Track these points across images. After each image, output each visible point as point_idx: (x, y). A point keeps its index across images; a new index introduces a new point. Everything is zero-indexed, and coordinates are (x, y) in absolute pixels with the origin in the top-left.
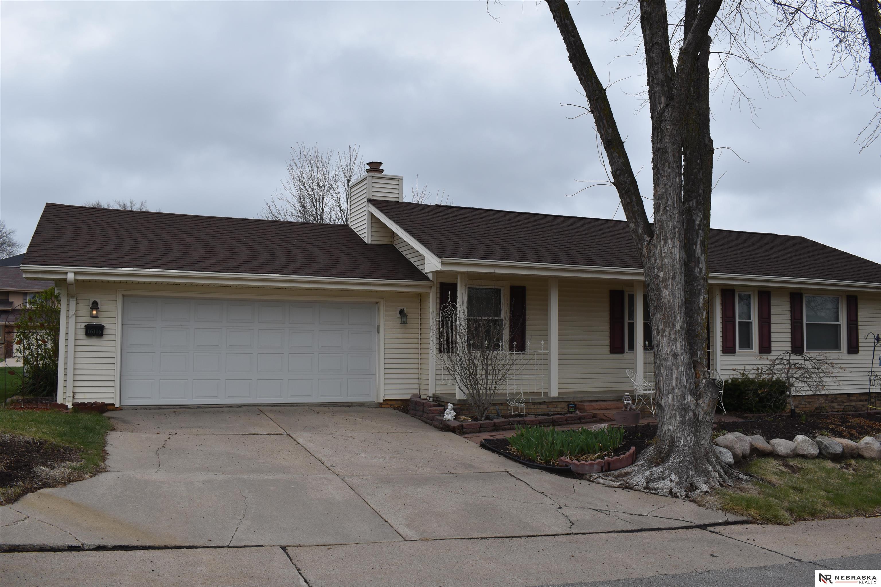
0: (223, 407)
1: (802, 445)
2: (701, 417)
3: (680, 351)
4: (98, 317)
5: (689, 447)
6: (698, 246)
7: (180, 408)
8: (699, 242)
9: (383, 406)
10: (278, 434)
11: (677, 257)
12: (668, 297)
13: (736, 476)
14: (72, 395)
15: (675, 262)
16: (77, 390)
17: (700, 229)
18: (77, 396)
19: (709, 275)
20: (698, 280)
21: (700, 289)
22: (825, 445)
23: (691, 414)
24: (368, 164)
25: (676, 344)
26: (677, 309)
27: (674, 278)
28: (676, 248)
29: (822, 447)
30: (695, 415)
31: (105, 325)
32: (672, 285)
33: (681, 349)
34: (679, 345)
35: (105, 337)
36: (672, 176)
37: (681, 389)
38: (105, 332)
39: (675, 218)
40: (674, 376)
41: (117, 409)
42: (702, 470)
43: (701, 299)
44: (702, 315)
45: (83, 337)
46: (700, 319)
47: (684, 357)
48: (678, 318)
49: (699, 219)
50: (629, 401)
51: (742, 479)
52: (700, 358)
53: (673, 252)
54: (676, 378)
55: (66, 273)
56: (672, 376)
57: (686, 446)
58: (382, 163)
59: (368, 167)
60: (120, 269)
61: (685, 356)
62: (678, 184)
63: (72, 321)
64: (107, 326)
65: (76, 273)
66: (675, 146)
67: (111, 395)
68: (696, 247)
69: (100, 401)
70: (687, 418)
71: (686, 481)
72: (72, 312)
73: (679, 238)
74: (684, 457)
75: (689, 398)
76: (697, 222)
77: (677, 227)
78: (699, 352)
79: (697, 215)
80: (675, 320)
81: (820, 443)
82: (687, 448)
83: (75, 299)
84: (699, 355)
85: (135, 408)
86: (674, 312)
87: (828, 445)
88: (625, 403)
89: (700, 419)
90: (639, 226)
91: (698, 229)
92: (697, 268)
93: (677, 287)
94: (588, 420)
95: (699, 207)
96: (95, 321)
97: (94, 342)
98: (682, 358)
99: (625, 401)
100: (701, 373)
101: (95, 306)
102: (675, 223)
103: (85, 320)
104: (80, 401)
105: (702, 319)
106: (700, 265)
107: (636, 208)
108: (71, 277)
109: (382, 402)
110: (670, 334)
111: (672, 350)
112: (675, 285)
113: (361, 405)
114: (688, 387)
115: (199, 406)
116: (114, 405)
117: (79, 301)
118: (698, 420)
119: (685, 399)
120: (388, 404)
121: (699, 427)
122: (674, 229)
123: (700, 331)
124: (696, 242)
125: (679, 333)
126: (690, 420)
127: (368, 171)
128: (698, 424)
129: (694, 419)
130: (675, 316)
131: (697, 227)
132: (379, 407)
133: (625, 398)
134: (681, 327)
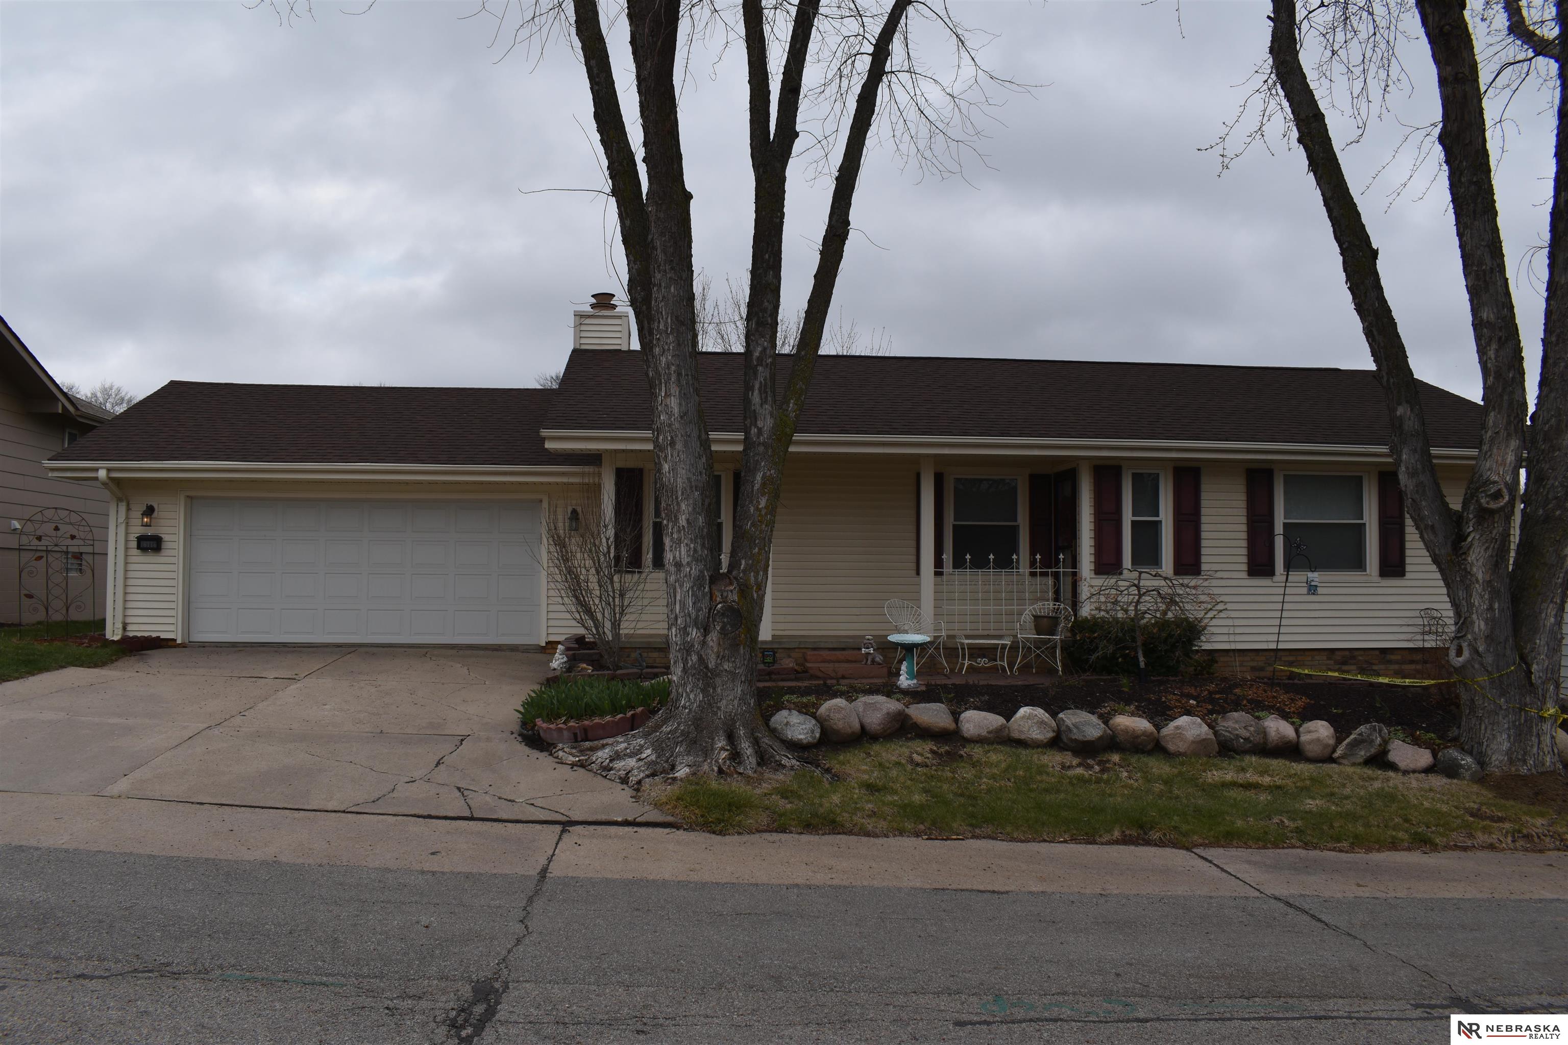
0: (317, 647)
1: (1021, 723)
2: (713, 663)
3: (685, 560)
4: (150, 526)
5: (690, 710)
6: (756, 392)
7: (260, 646)
8: (757, 386)
9: (548, 651)
10: (289, 679)
11: (676, 410)
12: (668, 474)
13: (777, 761)
14: (121, 626)
15: (672, 419)
16: (129, 620)
17: (762, 365)
18: (129, 628)
19: (793, 438)
20: (755, 447)
21: (758, 460)
22: (1067, 726)
23: (694, 658)
24: (593, 296)
25: (680, 547)
26: (680, 493)
27: (673, 444)
28: (672, 398)
29: (1063, 728)
30: (701, 659)
31: (163, 536)
32: (672, 456)
33: (688, 556)
34: (683, 549)
35: (164, 552)
36: (663, 285)
37: (684, 619)
38: (164, 545)
39: (669, 349)
40: (678, 598)
41: (179, 646)
42: (705, 747)
43: (759, 477)
44: (758, 502)
45: (136, 552)
46: (752, 509)
47: (691, 569)
48: (683, 506)
49: (759, 349)
50: (868, 648)
51: (784, 767)
52: (744, 571)
53: (669, 403)
54: (680, 601)
55: (97, 470)
56: (675, 599)
57: (686, 708)
58: (614, 296)
59: (594, 301)
60: (161, 462)
61: (694, 567)
62: (674, 296)
63: (122, 529)
64: (166, 537)
65: (109, 470)
66: (665, 236)
67: (172, 628)
68: (752, 395)
69: (154, 635)
70: (690, 663)
71: (667, 761)
72: (122, 518)
73: (679, 381)
74: (679, 725)
75: (694, 633)
76: (757, 354)
77: (673, 365)
78: (743, 562)
79: (757, 343)
80: (679, 510)
81: (1061, 723)
82: (687, 711)
83: (124, 504)
84: (742, 566)
85: (203, 645)
86: (677, 498)
87: (1071, 726)
88: (863, 652)
89: (712, 664)
90: (650, 367)
91: (757, 365)
92: (753, 427)
93: (678, 458)
95: (760, 329)
96: (150, 532)
97: (150, 558)
98: (688, 570)
99: (863, 650)
100: (718, 594)
101: (150, 511)
102: (670, 358)
103: (138, 530)
104: (131, 634)
105: (757, 509)
106: (758, 422)
107: (648, 338)
108: (102, 474)
109: (544, 644)
110: (672, 534)
111: (674, 557)
112: (675, 454)
113: (514, 648)
114: (693, 616)
115: (284, 645)
116: (175, 640)
117: (131, 506)
118: (707, 667)
119: (688, 635)
121: (711, 678)
122: (669, 368)
123: (750, 528)
124: (753, 386)
125: (684, 531)
126: (693, 667)
127: (593, 306)
128: (709, 674)
129: (699, 665)
130: (678, 504)
131: (755, 363)
132: (541, 653)
133: (865, 645)
134: (688, 520)
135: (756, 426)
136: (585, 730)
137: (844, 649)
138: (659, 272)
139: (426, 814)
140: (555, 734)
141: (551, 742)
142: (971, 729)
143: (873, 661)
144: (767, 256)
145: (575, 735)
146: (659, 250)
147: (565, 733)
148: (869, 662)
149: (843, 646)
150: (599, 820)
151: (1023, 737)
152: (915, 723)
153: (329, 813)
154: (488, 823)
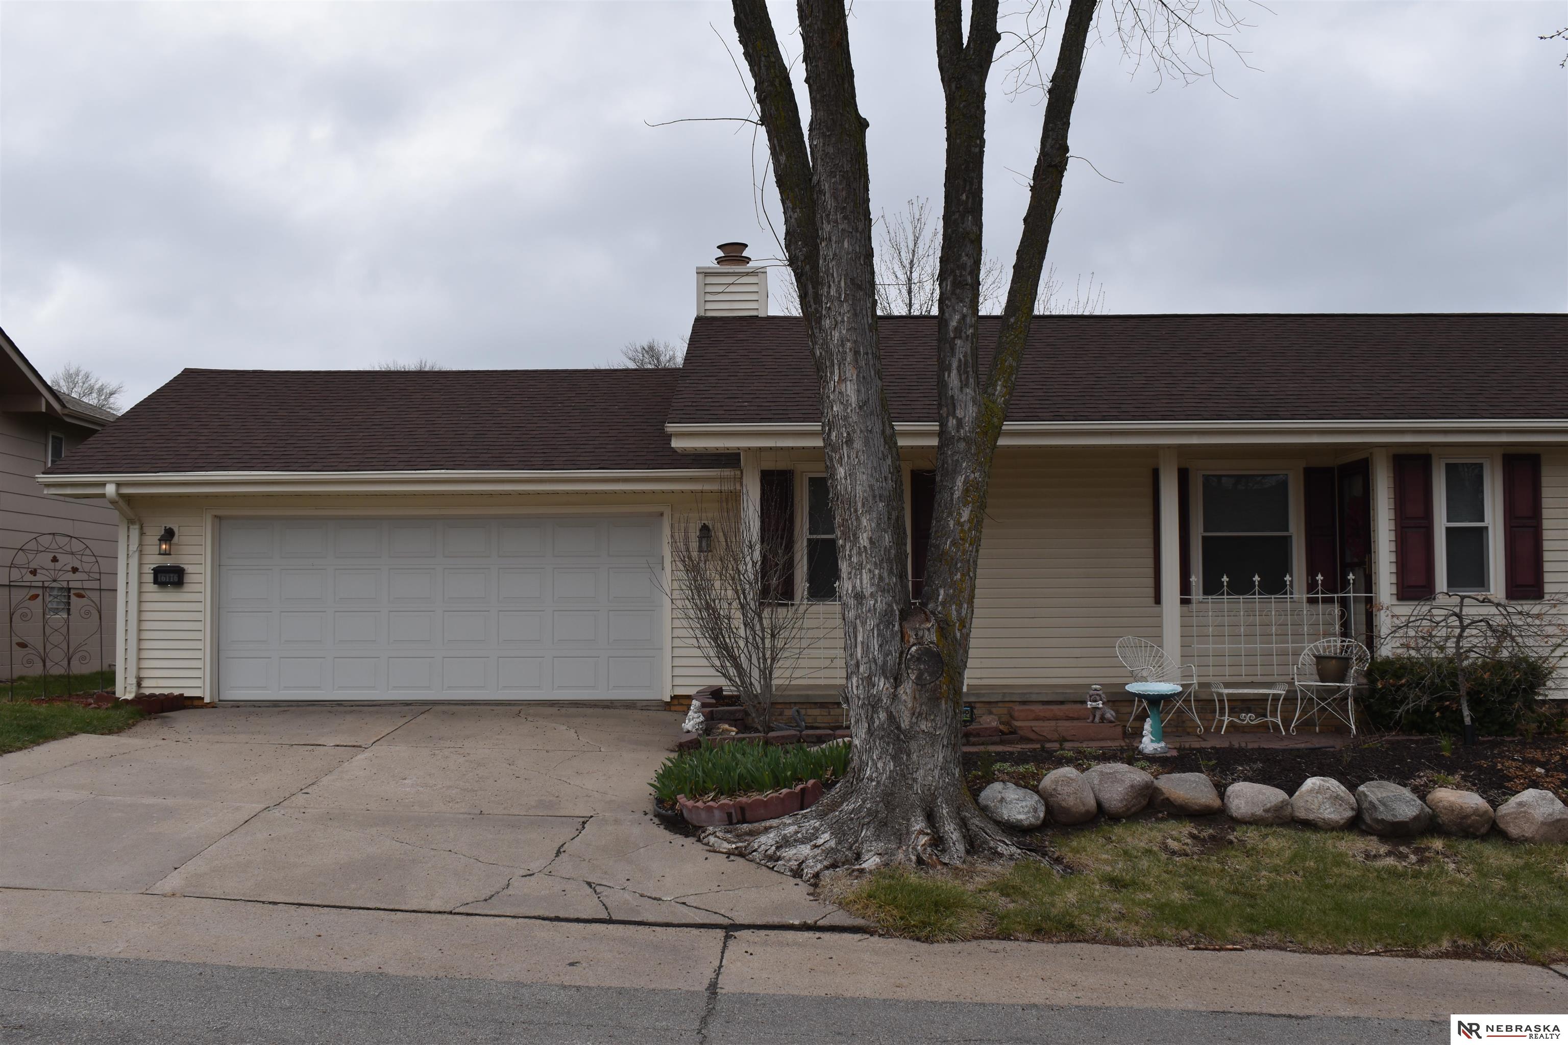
0: (380, 705)
1: (1309, 799)
2: (907, 723)
3: (868, 591)
4: (170, 554)
5: (878, 782)
6: (954, 373)
7: (309, 705)
8: (955, 365)
9: (673, 708)
10: (354, 746)
11: (853, 399)
12: (843, 481)
13: (991, 848)
14: (134, 681)
15: (849, 411)
16: (144, 674)
17: (960, 338)
18: (145, 683)
19: (1004, 428)
20: (953, 444)
21: (957, 460)
22: (1371, 802)
23: (883, 715)
25: (861, 574)
26: (860, 505)
27: (849, 442)
28: (848, 383)
29: (1365, 805)
30: (891, 717)
31: (185, 567)
32: (849, 457)
33: (872, 585)
34: (866, 577)
35: (187, 588)
36: (834, 238)
37: (868, 665)
38: (187, 579)
39: (843, 321)
40: (860, 639)
41: (207, 706)
42: (899, 830)
43: (960, 481)
44: (960, 515)
45: (153, 587)
46: (951, 524)
47: (876, 601)
48: (864, 522)
49: (957, 317)
50: (1096, 701)
51: (1001, 855)
52: (943, 604)
53: (843, 390)
54: (862, 643)
55: (103, 484)
56: (856, 640)
57: (872, 780)
60: (183, 474)
61: (879, 599)
62: (848, 253)
63: (134, 562)
64: (189, 569)
65: (119, 485)
66: (835, 177)
67: (198, 683)
68: (949, 376)
69: (176, 692)
70: (877, 723)
71: (850, 848)
72: (134, 546)
73: (857, 361)
74: (864, 801)
75: (882, 684)
76: (953, 324)
77: (849, 341)
78: (942, 592)
79: (954, 309)
80: (858, 527)
81: (1363, 798)
82: (874, 783)
83: (137, 527)
84: (941, 597)
85: (237, 705)
86: (856, 511)
87: (1377, 802)
88: (1089, 706)
89: (905, 725)
90: (816, 343)
91: (955, 338)
92: (951, 418)
93: (857, 460)
94: (983, 739)
95: (958, 291)
96: (169, 561)
97: (170, 595)
98: (872, 602)
99: (1089, 703)
100: (912, 634)
101: (169, 535)
102: (844, 332)
103: (154, 560)
104: (147, 692)
105: (959, 523)
106: (958, 412)
107: (813, 306)
108: (110, 490)
109: (668, 700)
110: (850, 557)
111: (854, 587)
112: (853, 455)
113: (630, 705)
114: (880, 662)
115: (339, 703)
116: (201, 699)
117: (146, 530)
118: (899, 728)
119: (874, 686)
120: (682, 704)
121: (904, 742)
122: (843, 345)
123: (950, 548)
124: (950, 365)
125: (867, 553)
126: (881, 727)
127: (720, 260)
128: (902, 736)
129: (889, 726)
130: (858, 519)
131: (952, 335)
132: (665, 710)
133: (1090, 696)
134: (870, 539)
135: (954, 416)
136: (742, 809)
137: (1062, 703)
138: (829, 223)
139: (553, 915)
140: (703, 815)
141: (698, 825)
142: (1243, 806)
143: (1103, 718)
144: (964, 197)
145: (729, 815)
146: (827, 195)
147: (717, 813)
148: (1097, 719)
149: (1061, 698)
150: (771, 923)
151: (1311, 817)
152: (1168, 799)
153: (433, 915)
154: (631, 927)
